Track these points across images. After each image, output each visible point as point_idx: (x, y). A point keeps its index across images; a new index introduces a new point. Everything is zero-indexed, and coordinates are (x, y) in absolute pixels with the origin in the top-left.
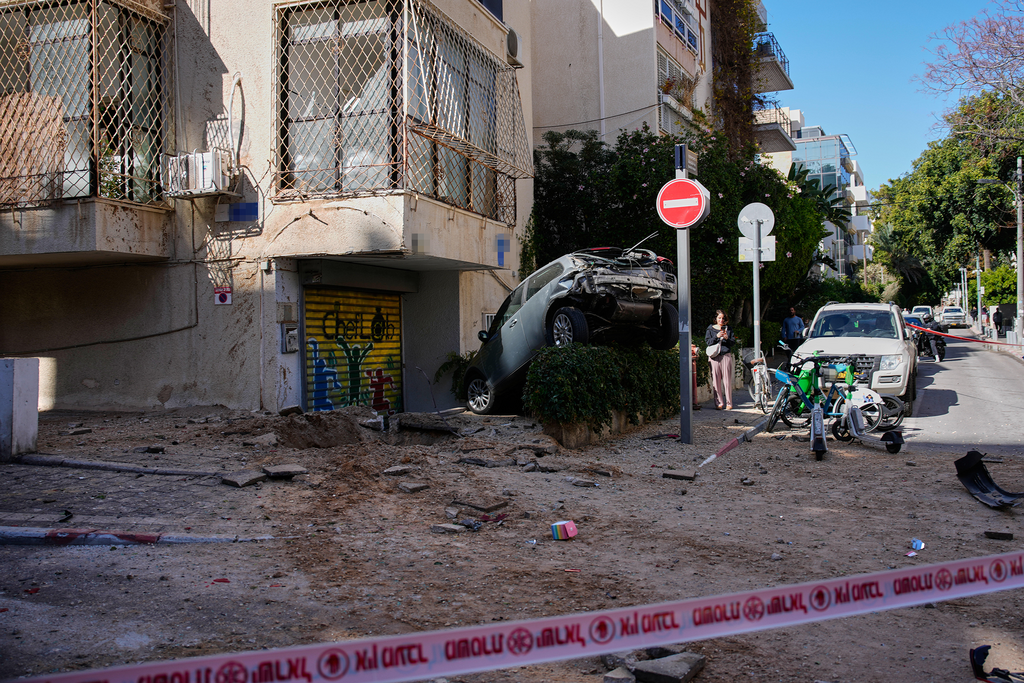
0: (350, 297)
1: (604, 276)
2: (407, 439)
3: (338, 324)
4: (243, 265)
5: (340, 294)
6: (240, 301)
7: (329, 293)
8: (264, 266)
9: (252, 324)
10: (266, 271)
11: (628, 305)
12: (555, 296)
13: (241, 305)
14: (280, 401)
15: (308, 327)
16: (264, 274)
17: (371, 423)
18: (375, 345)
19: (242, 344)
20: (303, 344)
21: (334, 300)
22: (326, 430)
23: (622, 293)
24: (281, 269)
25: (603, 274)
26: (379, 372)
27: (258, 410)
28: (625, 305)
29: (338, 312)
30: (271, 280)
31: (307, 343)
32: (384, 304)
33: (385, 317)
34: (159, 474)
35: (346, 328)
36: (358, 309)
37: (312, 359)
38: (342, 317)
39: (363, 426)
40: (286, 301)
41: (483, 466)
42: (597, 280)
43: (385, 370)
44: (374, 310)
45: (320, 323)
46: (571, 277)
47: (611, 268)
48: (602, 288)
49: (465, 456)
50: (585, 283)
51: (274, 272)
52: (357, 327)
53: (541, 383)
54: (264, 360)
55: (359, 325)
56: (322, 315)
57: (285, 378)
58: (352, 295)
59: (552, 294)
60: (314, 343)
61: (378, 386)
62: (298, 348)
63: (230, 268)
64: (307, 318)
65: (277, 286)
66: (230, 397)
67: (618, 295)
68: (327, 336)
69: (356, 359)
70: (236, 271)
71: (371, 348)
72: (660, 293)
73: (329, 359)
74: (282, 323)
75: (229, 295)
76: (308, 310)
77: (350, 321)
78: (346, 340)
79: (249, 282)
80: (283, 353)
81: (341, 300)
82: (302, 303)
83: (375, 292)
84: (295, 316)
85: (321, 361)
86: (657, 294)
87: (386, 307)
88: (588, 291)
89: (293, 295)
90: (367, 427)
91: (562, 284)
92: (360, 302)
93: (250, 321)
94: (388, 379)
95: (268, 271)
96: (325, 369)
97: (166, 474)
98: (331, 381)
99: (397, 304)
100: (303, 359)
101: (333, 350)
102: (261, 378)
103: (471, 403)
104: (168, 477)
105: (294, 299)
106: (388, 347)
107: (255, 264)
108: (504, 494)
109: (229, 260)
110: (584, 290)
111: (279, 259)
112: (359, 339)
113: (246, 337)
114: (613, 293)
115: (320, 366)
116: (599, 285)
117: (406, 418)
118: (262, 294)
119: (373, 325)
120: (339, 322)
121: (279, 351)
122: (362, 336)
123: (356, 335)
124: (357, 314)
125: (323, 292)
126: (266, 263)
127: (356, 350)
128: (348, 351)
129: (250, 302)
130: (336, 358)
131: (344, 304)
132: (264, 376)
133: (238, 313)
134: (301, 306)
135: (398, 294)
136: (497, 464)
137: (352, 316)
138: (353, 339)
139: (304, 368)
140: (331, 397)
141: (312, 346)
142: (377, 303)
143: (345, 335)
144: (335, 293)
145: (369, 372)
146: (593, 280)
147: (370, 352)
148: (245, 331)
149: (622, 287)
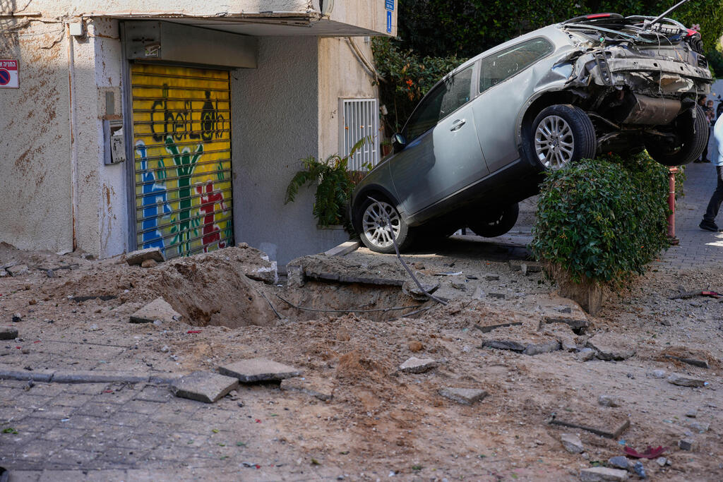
0: (178, 77)
1: (621, 60)
2: (315, 295)
3: (166, 118)
4: (37, 26)
5: (168, 72)
6: (33, 83)
7: (156, 71)
8: (76, 29)
9: (54, 121)
10: (78, 37)
11: (650, 103)
12: (543, 88)
13: (35, 89)
14: (104, 238)
15: (136, 124)
16: (75, 42)
17: (263, 273)
18: (206, 148)
19: (39, 150)
20: (129, 149)
21: (161, 82)
22: (205, 286)
23: (643, 84)
24: (100, 35)
25: (619, 56)
26: (209, 186)
27: (69, 250)
28: (647, 103)
29: (166, 100)
30: (87, 53)
31: (135, 149)
32: (213, 85)
33: (214, 104)
34: (60, 381)
35: (176, 124)
36: (187, 95)
37: (140, 173)
38: (171, 106)
39: (252, 277)
40: (107, 84)
41: (521, 352)
42: (613, 64)
43: (215, 183)
44: (204, 96)
45: (146, 118)
46: (572, 60)
47: (629, 47)
48: (620, 78)
49: (489, 337)
50: (594, 70)
51: (92, 40)
52: (186, 122)
53: (567, 223)
54: (77, 176)
55: (188, 118)
56: (148, 105)
57: (109, 202)
58: (180, 73)
59: (539, 85)
60: (142, 148)
61: (207, 207)
62: (124, 157)
63: (13, 31)
64: (135, 111)
65: (97, 62)
66: (18, 230)
67: (636, 87)
68: (157, 137)
69: (186, 169)
70: (24, 36)
71: (201, 152)
72: (691, 84)
73: (159, 171)
74: (104, 119)
75: (13, 74)
76: (135, 99)
77: (179, 112)
78: (175, 141)
79: (49, 54)
80: (106, 165)
81: (169, 82)
82: (127, 87)
83: (203, 69)
84: (118, 108)
85: (150, 175)
86: (687, 84)
87: (216, 90)
88: (599, 81)
89: (114, 75)
90: (258, 279)
91: (557, 71)
92: (191, 84)
93: (52, 115)
94: (219, 196)
95: (82, 38)
96: (155, 186)
97: (71, 381)
98: (160, 204)
99: (225, 86)
100: (130, 174)
101: (162, 158)
102: (74, 202)
103: (368, 236)
104: (77, 386)
105: (116, 82)
106: (217, 150)
107: (59, 26)
108: (601, 404)
109: (12, 16)
110: (593, 80)
111: (99, 20)
112: (188, 139)
113: (45, 139)
114: (631, 84)
115: (148, 183)
116: (615, 73)
117: (313, 265)
118: (73, 73)
119: (202, 118)
120: (168, 114)
121: (101, 162)
122: (193, 136)
123: (186, 133)
124: (187, 101)
125: (150, 70)
126: (78, 26)
127: (186, 156)
128: (177, 158)
129: (51, 84)
130: (166, 169)
131: (173, 88)
132: (79, 200)
133: (30, 101)
134: (126, 92)
135: (227, 70)
136: (539, 348)
137: (180, 105)
138: (183, 140)
139: (131, 186)
140: (162, 228)
141: (139, 153)
142: (204, 84)
143: (174, 134)
144: (162, 71)
145: (199, 188)
146: (607, 65)
147: (200, 159)
148: (44, 130)
149: (643, 75)
